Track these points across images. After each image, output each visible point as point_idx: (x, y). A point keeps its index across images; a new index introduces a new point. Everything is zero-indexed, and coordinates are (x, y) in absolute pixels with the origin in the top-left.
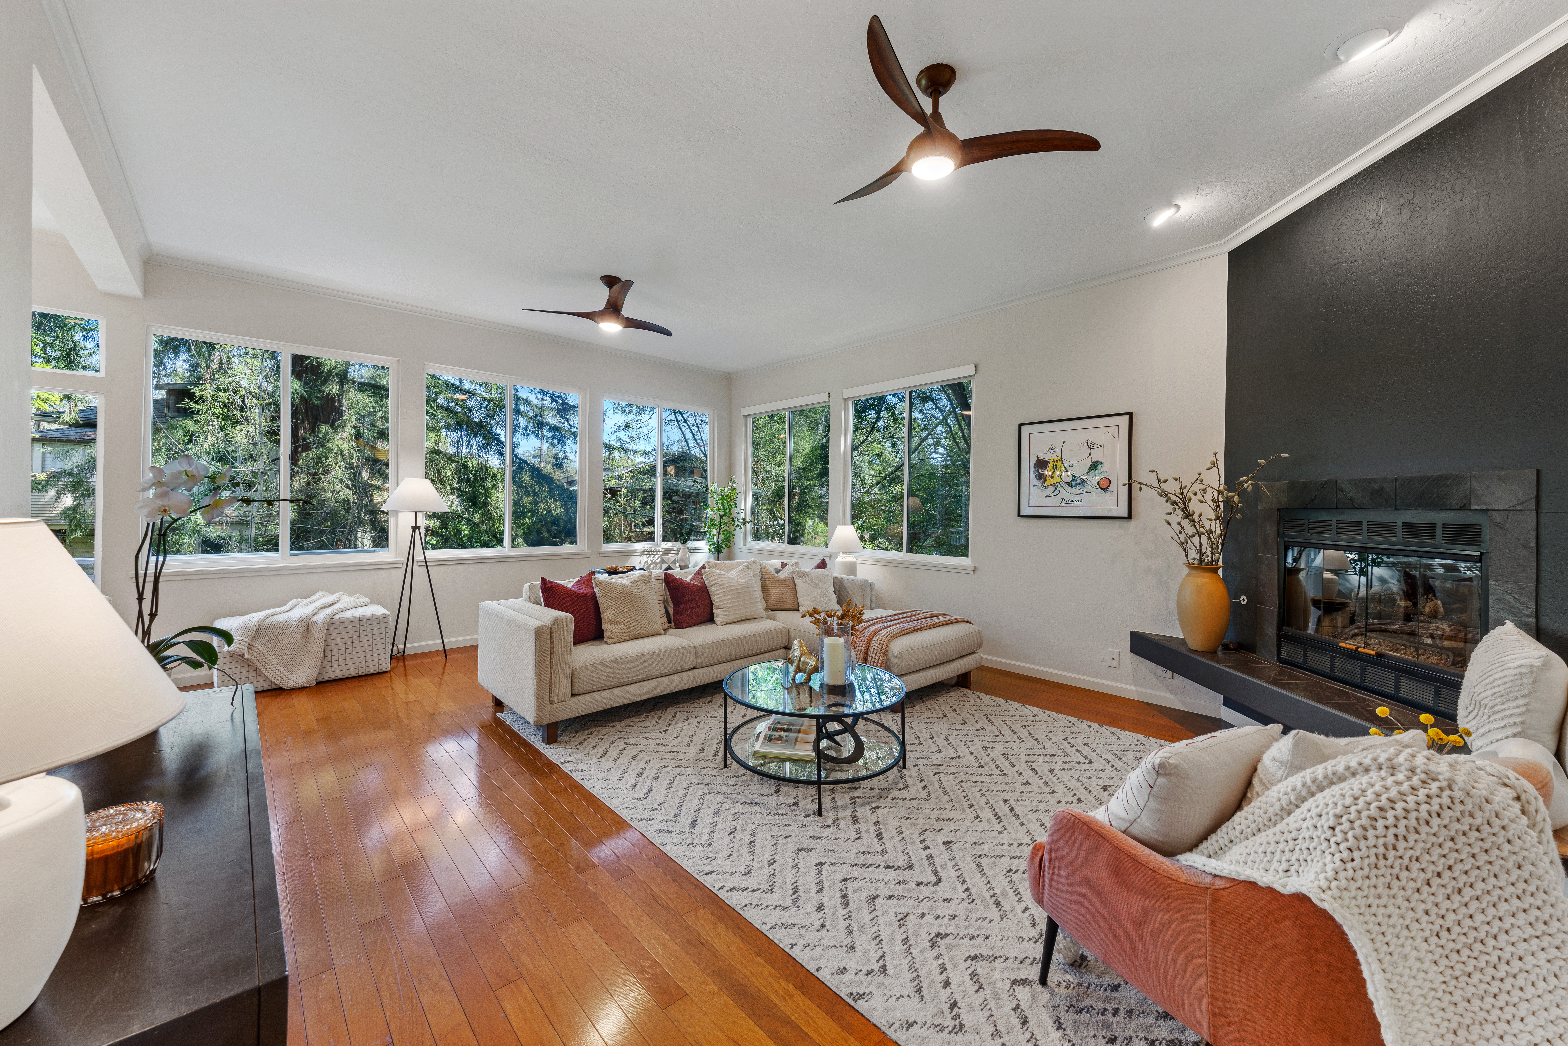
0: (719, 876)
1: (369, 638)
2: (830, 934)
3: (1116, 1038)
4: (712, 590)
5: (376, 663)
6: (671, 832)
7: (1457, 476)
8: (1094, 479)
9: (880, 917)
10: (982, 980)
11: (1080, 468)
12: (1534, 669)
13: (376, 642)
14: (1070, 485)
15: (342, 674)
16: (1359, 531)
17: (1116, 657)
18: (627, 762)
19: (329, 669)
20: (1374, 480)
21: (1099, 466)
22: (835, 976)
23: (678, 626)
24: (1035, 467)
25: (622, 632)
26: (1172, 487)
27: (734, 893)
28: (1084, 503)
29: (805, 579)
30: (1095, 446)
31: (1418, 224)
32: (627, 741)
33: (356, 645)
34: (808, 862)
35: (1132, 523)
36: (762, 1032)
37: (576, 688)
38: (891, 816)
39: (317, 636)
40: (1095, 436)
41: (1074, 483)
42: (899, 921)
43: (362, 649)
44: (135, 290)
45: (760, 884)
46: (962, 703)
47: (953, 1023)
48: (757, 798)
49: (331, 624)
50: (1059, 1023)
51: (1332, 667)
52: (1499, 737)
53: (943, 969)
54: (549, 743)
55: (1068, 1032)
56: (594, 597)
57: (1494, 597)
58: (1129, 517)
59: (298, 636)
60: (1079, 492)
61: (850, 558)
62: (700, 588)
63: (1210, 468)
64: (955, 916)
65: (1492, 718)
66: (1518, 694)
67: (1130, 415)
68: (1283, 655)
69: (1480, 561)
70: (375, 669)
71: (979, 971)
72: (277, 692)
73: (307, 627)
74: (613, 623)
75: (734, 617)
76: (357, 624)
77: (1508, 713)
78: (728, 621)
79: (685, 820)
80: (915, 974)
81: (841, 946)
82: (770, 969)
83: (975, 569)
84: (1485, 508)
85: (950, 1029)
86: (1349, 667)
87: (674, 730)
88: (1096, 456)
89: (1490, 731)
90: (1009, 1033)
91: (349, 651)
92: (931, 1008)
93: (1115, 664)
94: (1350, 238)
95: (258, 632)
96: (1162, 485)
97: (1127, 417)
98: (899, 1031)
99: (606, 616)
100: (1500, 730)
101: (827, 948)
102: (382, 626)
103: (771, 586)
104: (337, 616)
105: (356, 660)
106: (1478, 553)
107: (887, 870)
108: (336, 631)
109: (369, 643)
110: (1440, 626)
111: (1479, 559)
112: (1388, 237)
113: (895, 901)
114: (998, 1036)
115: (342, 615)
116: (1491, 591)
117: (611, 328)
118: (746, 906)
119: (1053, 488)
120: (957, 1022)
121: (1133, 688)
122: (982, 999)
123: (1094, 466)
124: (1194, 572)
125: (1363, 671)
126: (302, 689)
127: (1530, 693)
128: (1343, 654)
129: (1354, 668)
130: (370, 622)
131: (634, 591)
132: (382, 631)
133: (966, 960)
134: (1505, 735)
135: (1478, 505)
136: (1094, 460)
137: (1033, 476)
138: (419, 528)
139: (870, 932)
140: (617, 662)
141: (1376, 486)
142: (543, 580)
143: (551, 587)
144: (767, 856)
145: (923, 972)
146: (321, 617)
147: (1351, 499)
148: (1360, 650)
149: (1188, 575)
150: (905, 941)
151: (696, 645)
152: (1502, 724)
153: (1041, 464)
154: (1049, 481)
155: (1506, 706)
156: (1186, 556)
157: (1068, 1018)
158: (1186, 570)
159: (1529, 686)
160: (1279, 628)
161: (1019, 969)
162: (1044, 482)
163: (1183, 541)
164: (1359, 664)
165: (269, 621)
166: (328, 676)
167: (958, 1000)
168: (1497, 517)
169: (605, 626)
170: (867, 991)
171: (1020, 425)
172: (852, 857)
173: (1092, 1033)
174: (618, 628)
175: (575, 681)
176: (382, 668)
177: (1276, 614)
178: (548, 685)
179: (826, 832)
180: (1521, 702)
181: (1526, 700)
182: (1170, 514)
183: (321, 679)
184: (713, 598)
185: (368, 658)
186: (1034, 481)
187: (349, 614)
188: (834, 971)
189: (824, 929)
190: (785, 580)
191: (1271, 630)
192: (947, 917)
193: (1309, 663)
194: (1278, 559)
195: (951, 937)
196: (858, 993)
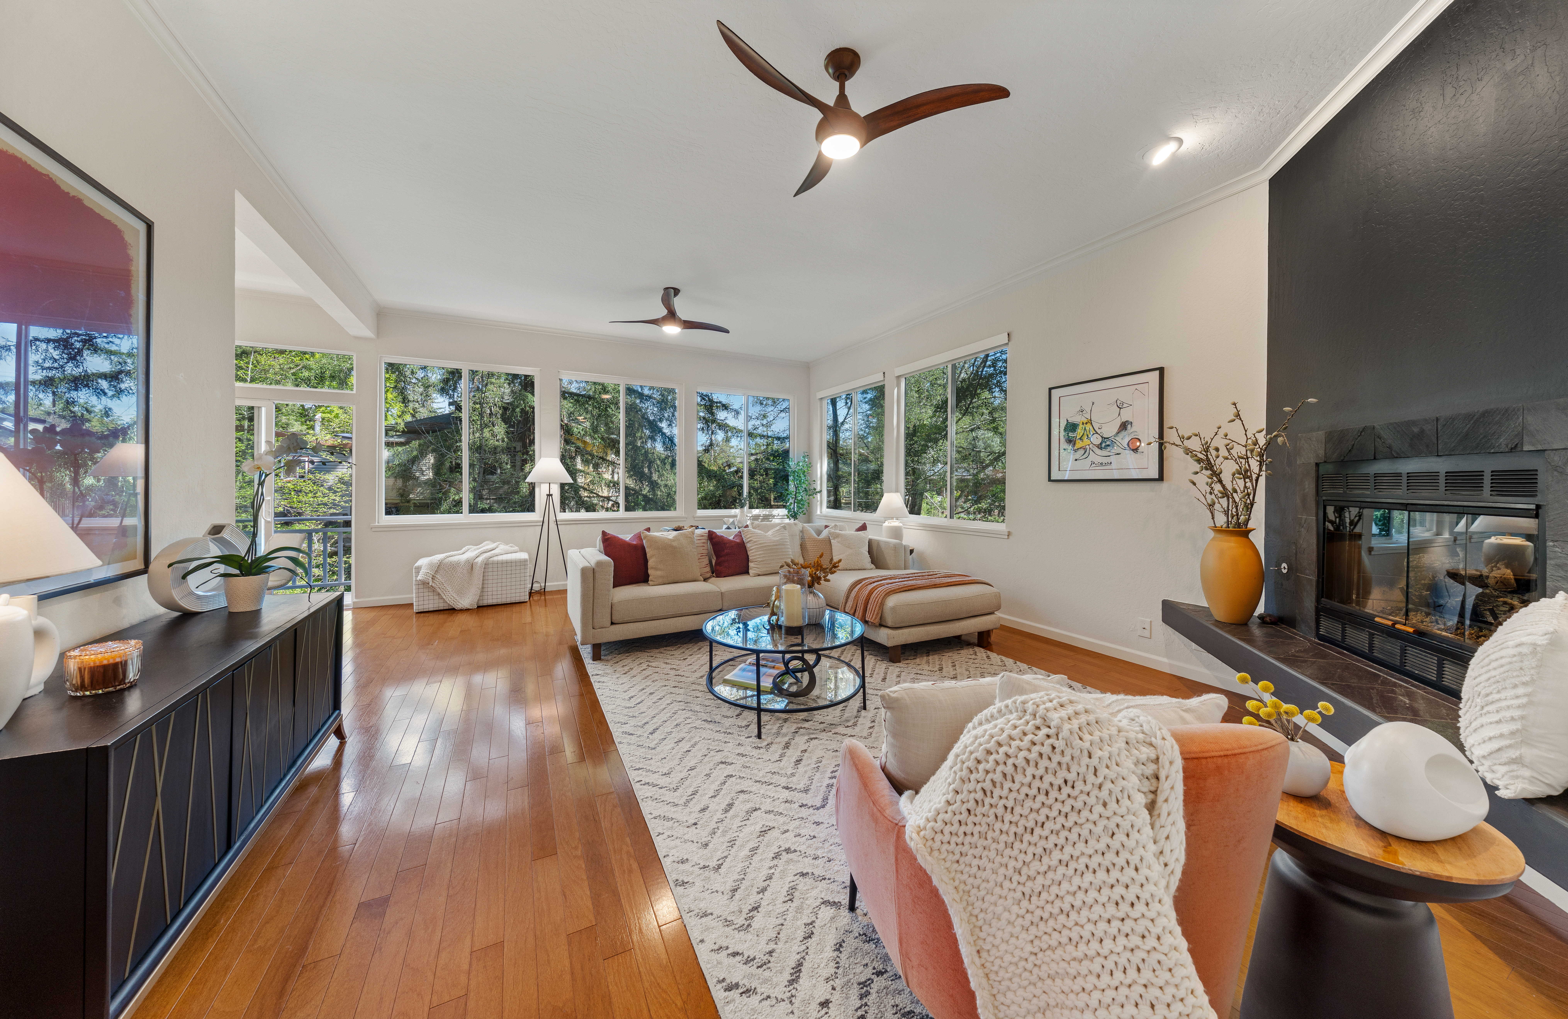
0: (644, 773)
1: (513, 576)
2: (697, 831)
3: (886, 971)
4: (748, 545)
5: (518, 595)
6: (632, 735)
7: (1507, 410)
8: (1124, 439)
9: (748, 826)
10: (797, 894)
11: (1110, 430)
12: (1538, 649)
13: (518, 579)
14: (1100, 447)
15: (495, 602)
16: (1398, 485)
17: (1147, 627)
18: (640, 680)
19: (486, 597)
20: (1414, 423)
21: (1129, 426)
22: (675, 864)
23: (719, 575)
24: (1065, 430)
25: (662, 577)
26: (1195, 445)
27: (646, 787)
28: (1113, 466)
29: (839, 539)
30: (1125, 405)
31: (1462, 102)
32: (650, 664)
33: (504, 580)
34: (720, 773)
35: (1164, 485)
36: (588, 893)
37: (614, 618)
38: (821, 747)
39: (478, 572)
40: (1124, 395)
41: (1103, 445)
42: (761, 832)
43: (509, 584)
44: (368, 333)
45: (670, 783)
46: (967, 660)
47: (744, 922)
48: (718, 718)
49: (487, 564)
50: (841, 946)
51: (1371, 646)
52: (1492, 734)
53: (770, 878)
54: (594, 660)
55: (842, 956)
56: (643, 548)
57: (1552, 562)
58: (1161, 478)
59: (465, 571)
60: (1109, 454)
61: (895, 523)
62: (738, 544)
63: (1233, 421)
64: (814, 837)
65: (1486, 709)
66: (1516, 681)
67: (1161, 370)
68: (1322, 632)
69: (1537, 516)
70: (517, 600)
71: (799, 887)
72: (451, 611)
73: (471, 566)
74: (656, 569)
75: (764, 569)
76: (505, 565)
77: (1503, 704)
78: (760, 573)
79: (650, 728)
80: (743, 876)
81: (697, 842)
82: (631, 849)
83: (1009, 534)
84: (1540, 448)
85: (737, 926)
86: (1388, 647)
87: (690, 660)
88: (1126, 416)
89: (1482, 726)
90: (786, 942)
91: (500, 585)
92: (734, 906)
93: (1147, 633)
94: (1388, 136)
95: (439, 567)
96: (1186, 442)
97: (1158, 372)
98: (693, 918)
99: (651, 563)
100: (1493, 725)
101: (685, 841)
102: (522, 567)
103: (809, 546)
104: (492, 559)
105: (504, 592)
106: (1533, 507)
107: (784, 790)
108: (490, 570)
109: (513, 580)
110: (1510, 601)
111: (1536, 513)
112: (1429, 125)
113: (772, 816)
114: (774, 942)
115: (495, 559)
116: (1549, 554)
117: (672, 330)
118: (647, 798)
119: (1082, 451)
120: (746, 923)
121: (1165, 660)
122: (785, 909)
123: (1124, 426)
124: (1219, 536)
125: (1403, 651)
126: (467, 610)
127: (1533, 681)
128: (1382, 631)
129: (1389, 648)
130: (514, 564)
131: (675, 544)
132: (522, 571)
133: (795, 875)
134: (1498, 732)
135: (1533, 445)
136: (1124, 420)
137: (1063, 440)
138: (551, 495)
139: (730, 835)
140: (650, 600)
141: (1416, 430)
142: (604, 533)
143: (608, 539)
144: (692, 764)
145: (749, 877)
146: (480, 559)
147: (1390, 447)
148: (1397, 626)
149: (1213, 539)
150: (754, 850)
151: (723, 591)
152: (1496, 717)
153: (1072, 427)
154: (1079, 444)
155: (1502, 695)
156: (1213, 518)
157: (851, 943)
158: (1212, 534)
159: (1533, 671)
160: (1318, 601)
161: (839, 892)
162: (1074, 444)
163: (1209, 502)
164: (1399, 643)
165: (447, 560)
166: (485, 603)
167: (762, 905)
168: (1556, 458)
169: (650, 572)
170: (691, 881)
171: (1050, 389)
172: (761, 775)
173: (864, 962)
174: (659, 573)
175: (614, 612)
176: (522, 599)
177: (1314, 584)
178: (591, 614)
179: (755, 752)
180: (1521, 691)
181: (1529, 689)
182: (1197, 473)
183: (481, 604)
184: (749, 553)
185: (513, 591)
186: (1064, 445)
187: (500, 558)
188: (677, 860)
189: (694, 827)
190: (823, 541)
191: (1309, 603)
192: (807, 836)
193: (1349, 641)
194: (1317, 520)
195: (798, 853)
196: (683, 881)
